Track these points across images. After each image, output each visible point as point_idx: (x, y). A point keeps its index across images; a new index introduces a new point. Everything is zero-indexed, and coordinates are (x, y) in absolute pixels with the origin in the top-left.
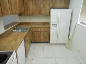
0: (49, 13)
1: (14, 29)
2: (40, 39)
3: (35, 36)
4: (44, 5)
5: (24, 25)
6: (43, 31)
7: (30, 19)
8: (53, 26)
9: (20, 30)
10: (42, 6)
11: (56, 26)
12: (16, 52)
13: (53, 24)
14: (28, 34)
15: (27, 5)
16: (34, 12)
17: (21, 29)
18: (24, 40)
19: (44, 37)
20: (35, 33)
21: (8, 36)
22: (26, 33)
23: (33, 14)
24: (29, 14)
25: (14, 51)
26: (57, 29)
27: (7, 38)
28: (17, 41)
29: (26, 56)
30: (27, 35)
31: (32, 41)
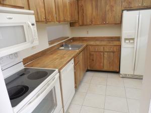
0: (120, 20)
1: (62, 46)
2: (102, 65)
3: (93, 60)
4: (112, 7)
5: (78, 42)
6: (107, 51)
7: (88, 32)
8: (127, 41)
9: (70, 49)
10: (108, 8)
11: (133, 43)
12: (59, 72)
13: (126, 39)
14: (81, 53)
15: (83, 10)
16: (93, 20)
17: (72, 47)
18: (73, 59)
19: (110, 63)
20: (93, 55)
21: (52, 54)
22: (78, 51)
23: (92, 22)
24: (85, 23)
25: (57, 70)
26: (134, 48)
27: (51, 56)
28: (63, 60)
29: (76, 87)
30: (79, 54)
31: (89, 69)
